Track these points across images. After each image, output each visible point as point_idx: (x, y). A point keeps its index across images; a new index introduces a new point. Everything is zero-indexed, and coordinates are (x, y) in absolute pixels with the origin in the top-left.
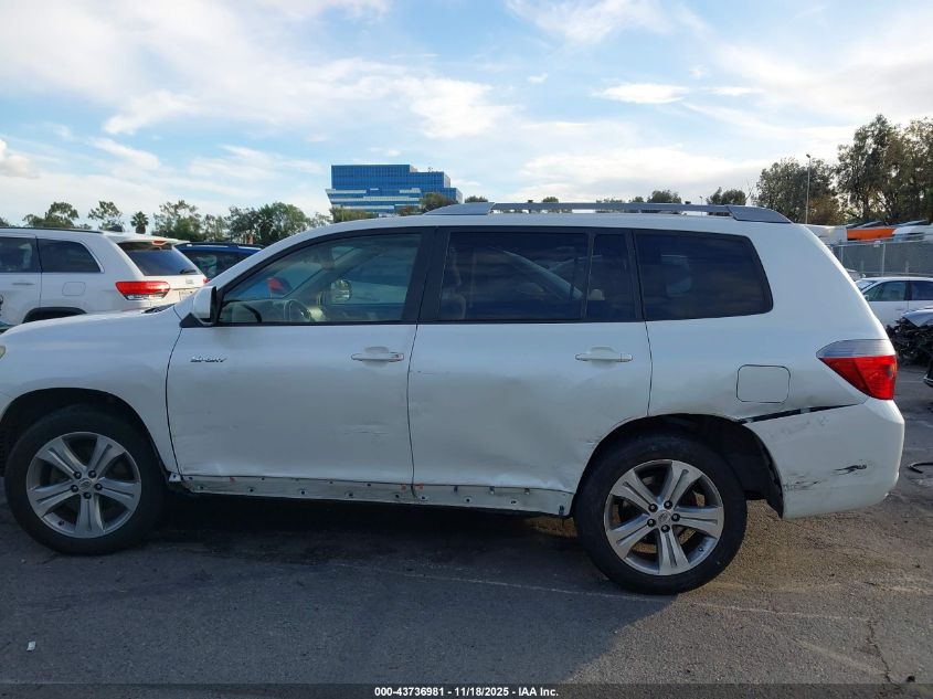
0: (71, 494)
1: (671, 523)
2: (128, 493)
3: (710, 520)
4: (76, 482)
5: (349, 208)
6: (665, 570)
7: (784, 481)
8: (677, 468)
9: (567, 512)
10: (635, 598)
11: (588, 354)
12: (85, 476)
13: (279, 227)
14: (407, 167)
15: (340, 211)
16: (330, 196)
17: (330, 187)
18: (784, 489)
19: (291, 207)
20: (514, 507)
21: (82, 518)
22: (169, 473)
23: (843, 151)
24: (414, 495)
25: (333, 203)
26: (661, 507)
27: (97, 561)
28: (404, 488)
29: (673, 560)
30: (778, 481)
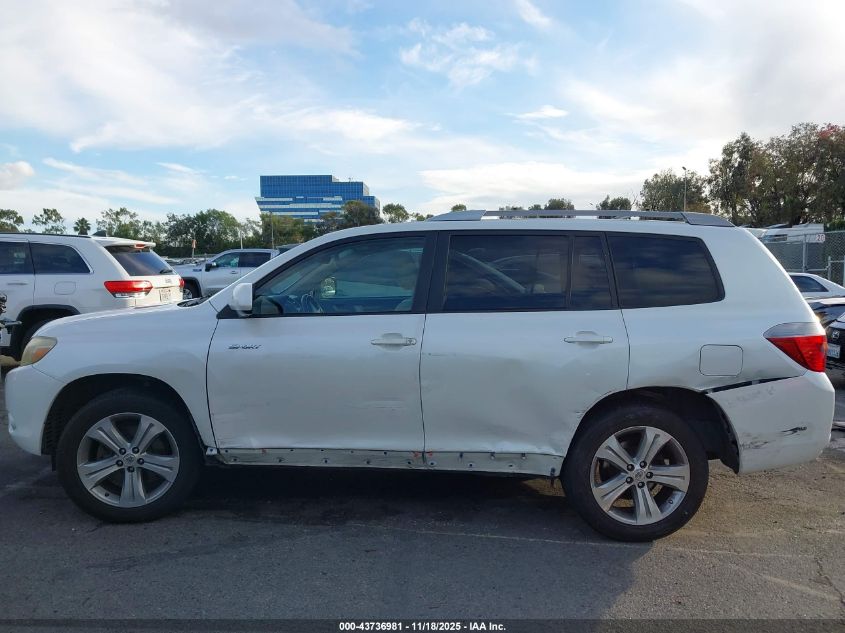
0: (116, 468)
1: (646, 480)
2: (168, 466)
3: (678, 477)
4: (121, 457)
5: (278, 214)
6: (642, 520)
7: (740, 442)
8: (651, 432)
9: (557, 473)
10: (617, 545)
11: (574, 337)
12: (130, 452)
13: (212, 231)
14: (330, 177)
15: (269, 217)
16: (259, 203)
17: (259, 194)
18: (741, 449)
19: (224, 213)
20: (510, 470)
21: (126, 490)
22: (206, 447)
23: (713, 165)
24: (424, 462)
25: (262, 210)
26: (637, 467)
27: (141, 528)
28: (416, 456)
29: (649, 513)
30: (735, 442)
